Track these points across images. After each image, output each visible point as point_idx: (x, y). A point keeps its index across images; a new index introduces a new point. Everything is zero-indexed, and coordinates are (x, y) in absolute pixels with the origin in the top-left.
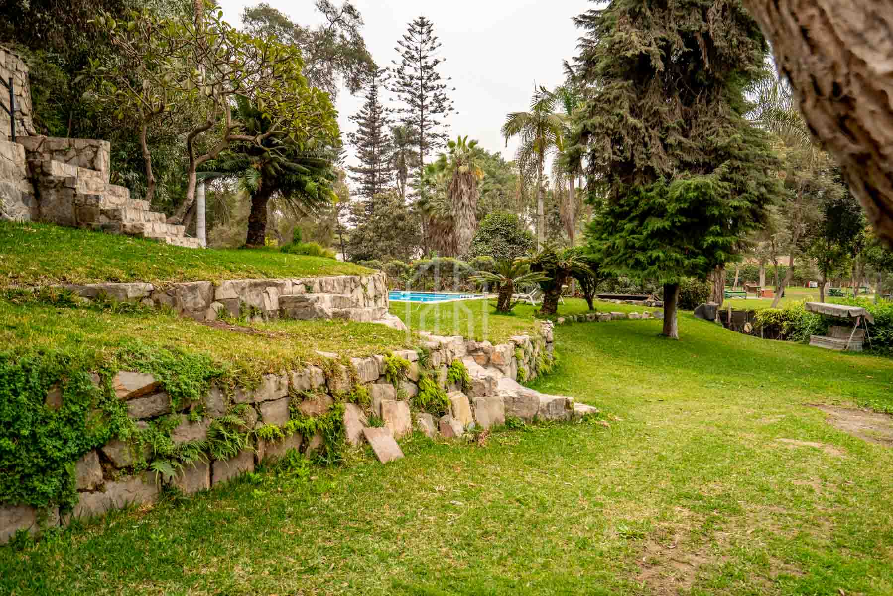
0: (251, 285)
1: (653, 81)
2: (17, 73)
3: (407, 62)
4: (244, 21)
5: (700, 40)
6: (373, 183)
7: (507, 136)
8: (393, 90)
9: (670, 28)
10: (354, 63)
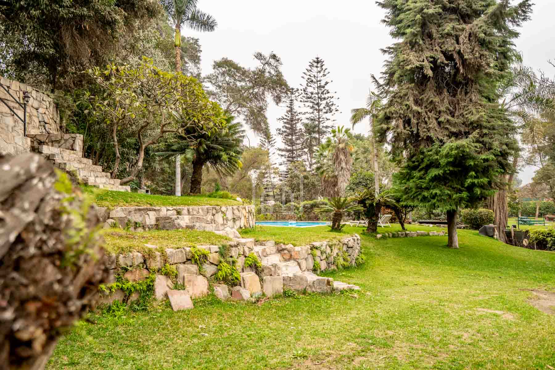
0: (136, 210)
1: (429, 83)
2: (43, 102)
3: (309, 85)
4: (214, 68)
5: (456, 56)
6: (293, 158)
7: (354, 123)
8: (301, 101)
9: (436, 50)
10: (277, 87)
